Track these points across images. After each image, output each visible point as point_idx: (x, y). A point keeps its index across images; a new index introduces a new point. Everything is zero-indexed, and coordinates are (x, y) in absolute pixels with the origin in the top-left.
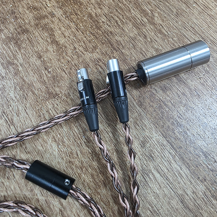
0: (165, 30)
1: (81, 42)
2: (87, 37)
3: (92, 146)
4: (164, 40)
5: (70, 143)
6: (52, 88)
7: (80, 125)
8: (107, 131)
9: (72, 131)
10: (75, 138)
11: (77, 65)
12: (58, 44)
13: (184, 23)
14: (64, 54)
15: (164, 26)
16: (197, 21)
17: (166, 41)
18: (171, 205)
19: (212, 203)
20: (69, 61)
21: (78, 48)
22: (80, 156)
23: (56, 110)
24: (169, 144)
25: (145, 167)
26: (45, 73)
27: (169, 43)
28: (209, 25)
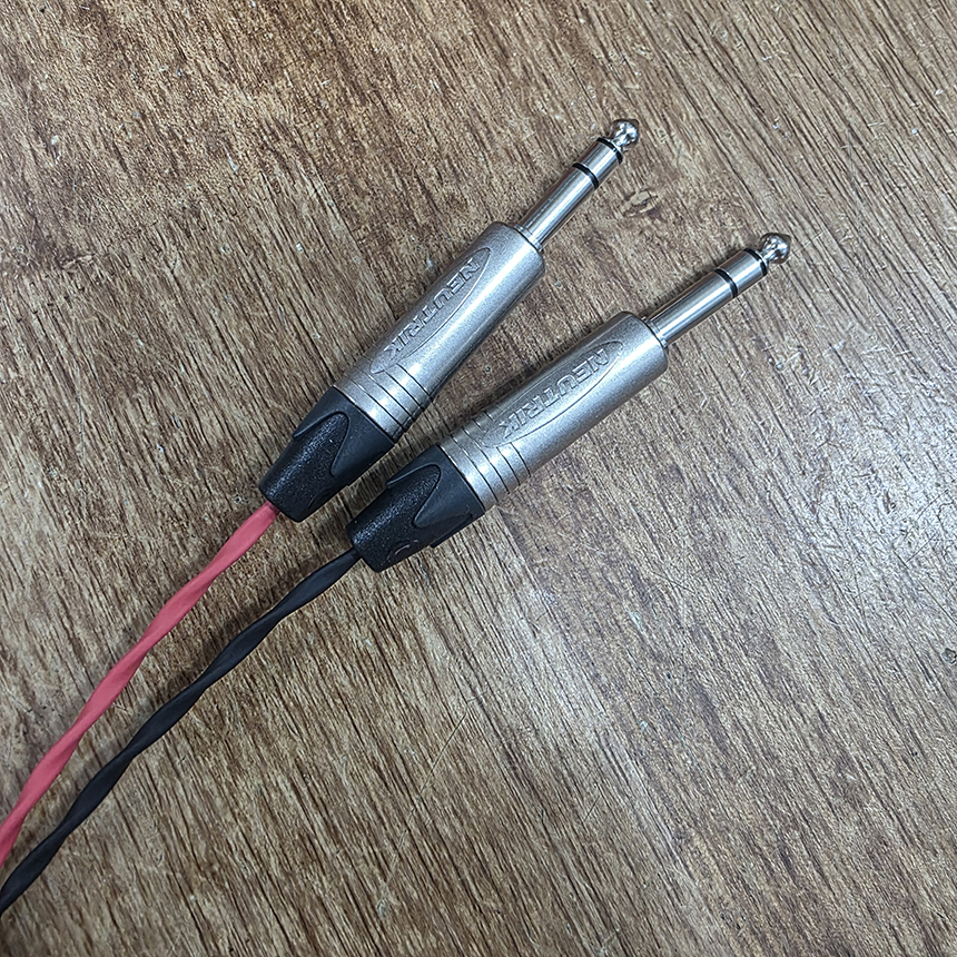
0: (595, 35)
1: (211, 32)
2: (241, 15)
3: (188, 491)
4: (580, 83)
5: (100, 463)
6: (56, 220)
7: (153, 399)
8: (262, 442)
9: (116, 420)
10: (122, 449)
11: (181, 137)
12: (110, 29)
13: (691, 18)
14: (130, 78)
15: (599, 18)
16: (747, 19)
17: (590, 87)
18: (464, 761)
19: (624, 776)
20: (147, 111)
21: (195, 61)
22: (131, 524)
23: (59, 319)
24: (506, 530)
25: (392, 603)
26: (32, 150)
27: (600, 102)
28: (797, 47)
